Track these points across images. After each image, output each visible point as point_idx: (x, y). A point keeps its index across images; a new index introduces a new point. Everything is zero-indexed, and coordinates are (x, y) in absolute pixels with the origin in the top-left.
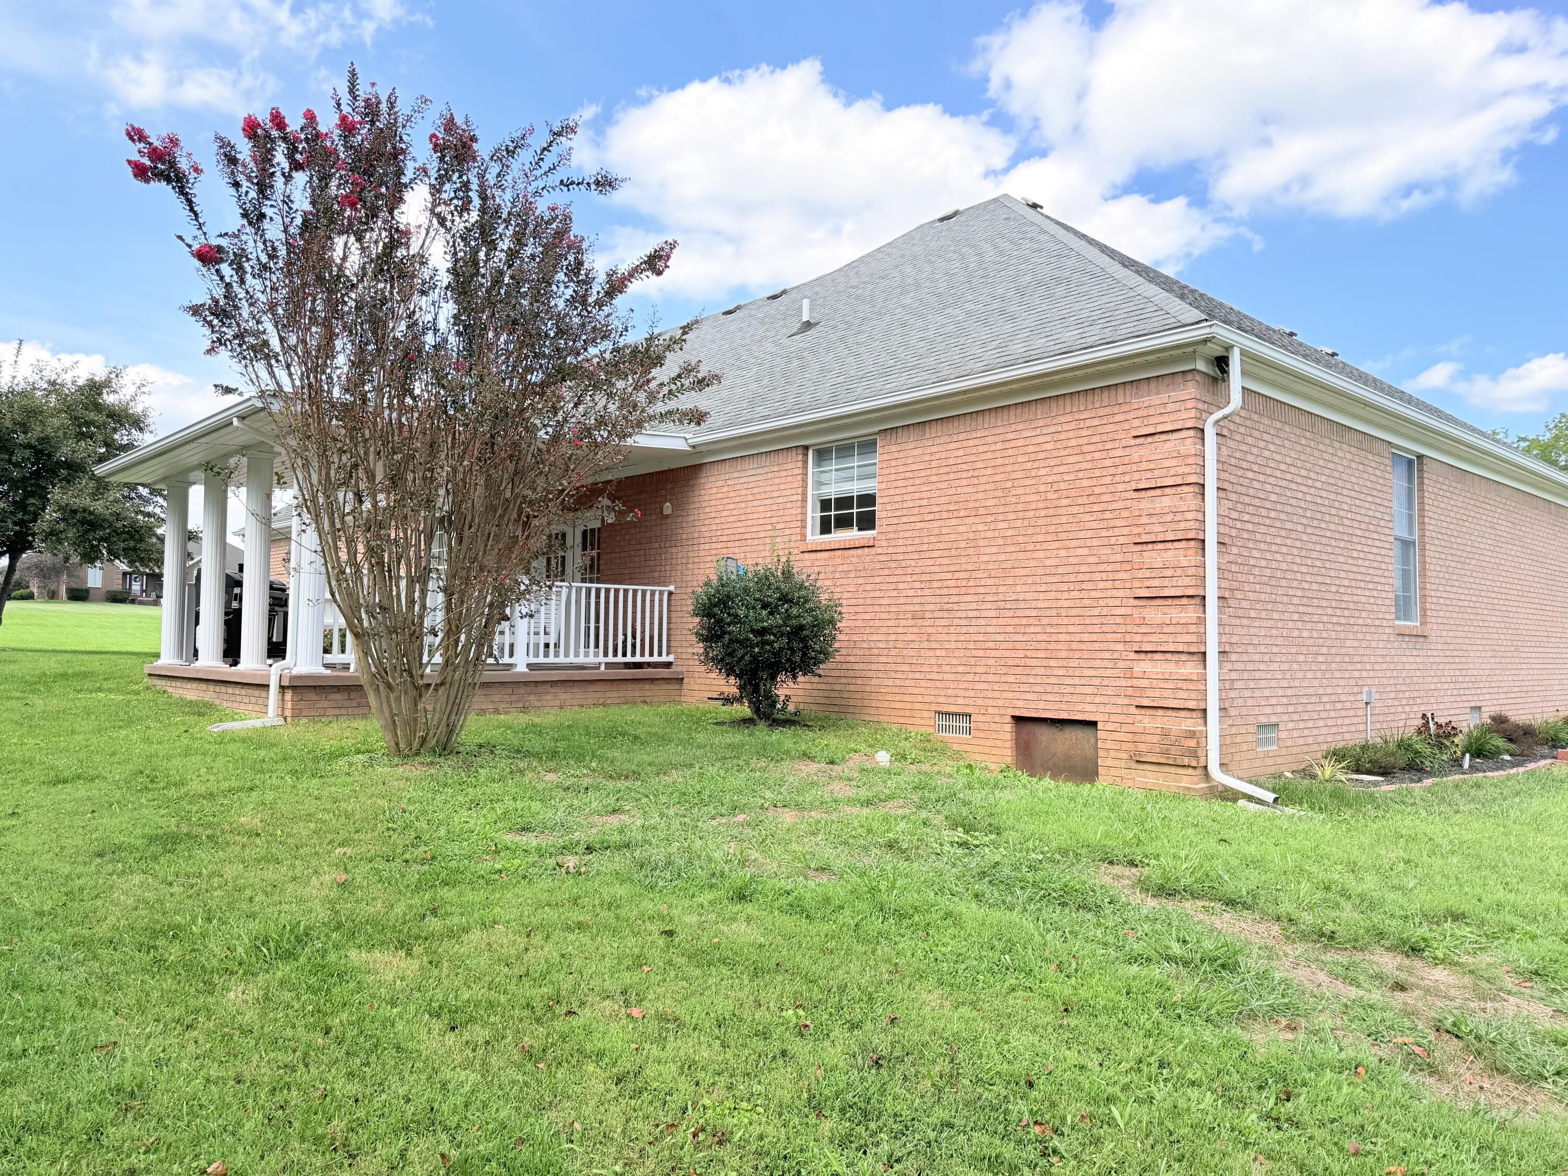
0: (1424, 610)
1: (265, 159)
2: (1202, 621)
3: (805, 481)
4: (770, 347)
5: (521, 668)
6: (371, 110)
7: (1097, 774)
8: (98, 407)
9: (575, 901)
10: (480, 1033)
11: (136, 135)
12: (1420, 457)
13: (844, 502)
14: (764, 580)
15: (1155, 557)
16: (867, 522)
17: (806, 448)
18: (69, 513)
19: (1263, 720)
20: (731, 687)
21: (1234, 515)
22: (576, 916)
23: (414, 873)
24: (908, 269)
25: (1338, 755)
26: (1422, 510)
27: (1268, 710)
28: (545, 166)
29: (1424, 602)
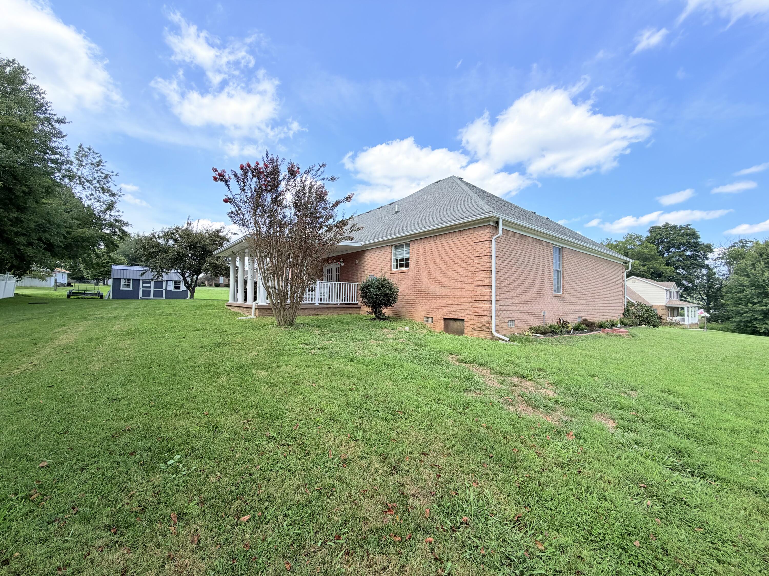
0: (563, 290)
1: (245, 175)
2: (491, 292)
3: (391, 254)
4: (387, 218)
5: (317, 304)
6: (272, 161)
7: (464, 333)
8: (218, 237)
9: (310, 361)
10: (275, 388)
11: (215, 170)
12: (562, 247)
13: (401, 260)
14: (378, 281)
15: (479, 275)
16: (407, 265)
17: (392, 245)
18: (210, 264)
19: (510, 319)
20: (369, 309)
21: (502, 264)
22: (309, 363)
23: (273, 354)
24: (425, 196)
25: (531, 329)
26: (563, 262)
27: (511, 316)
28: (318, 175)
29: (563, 288)
